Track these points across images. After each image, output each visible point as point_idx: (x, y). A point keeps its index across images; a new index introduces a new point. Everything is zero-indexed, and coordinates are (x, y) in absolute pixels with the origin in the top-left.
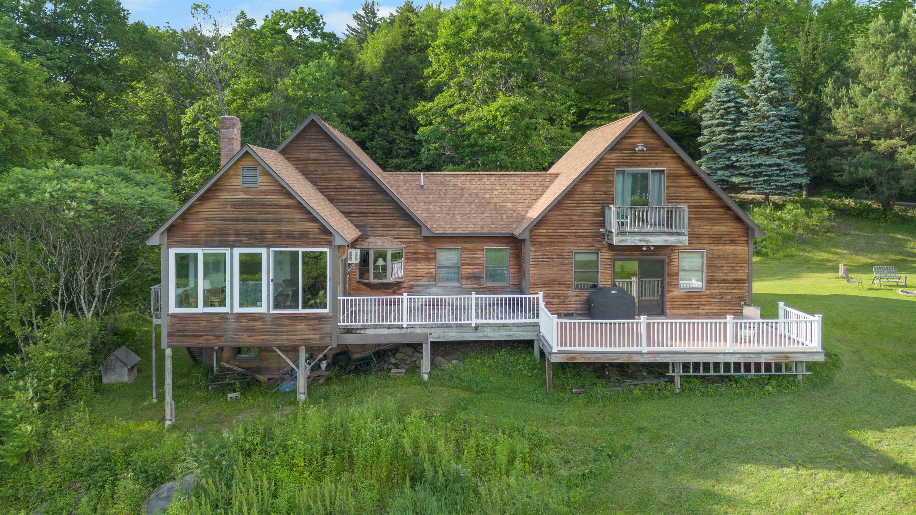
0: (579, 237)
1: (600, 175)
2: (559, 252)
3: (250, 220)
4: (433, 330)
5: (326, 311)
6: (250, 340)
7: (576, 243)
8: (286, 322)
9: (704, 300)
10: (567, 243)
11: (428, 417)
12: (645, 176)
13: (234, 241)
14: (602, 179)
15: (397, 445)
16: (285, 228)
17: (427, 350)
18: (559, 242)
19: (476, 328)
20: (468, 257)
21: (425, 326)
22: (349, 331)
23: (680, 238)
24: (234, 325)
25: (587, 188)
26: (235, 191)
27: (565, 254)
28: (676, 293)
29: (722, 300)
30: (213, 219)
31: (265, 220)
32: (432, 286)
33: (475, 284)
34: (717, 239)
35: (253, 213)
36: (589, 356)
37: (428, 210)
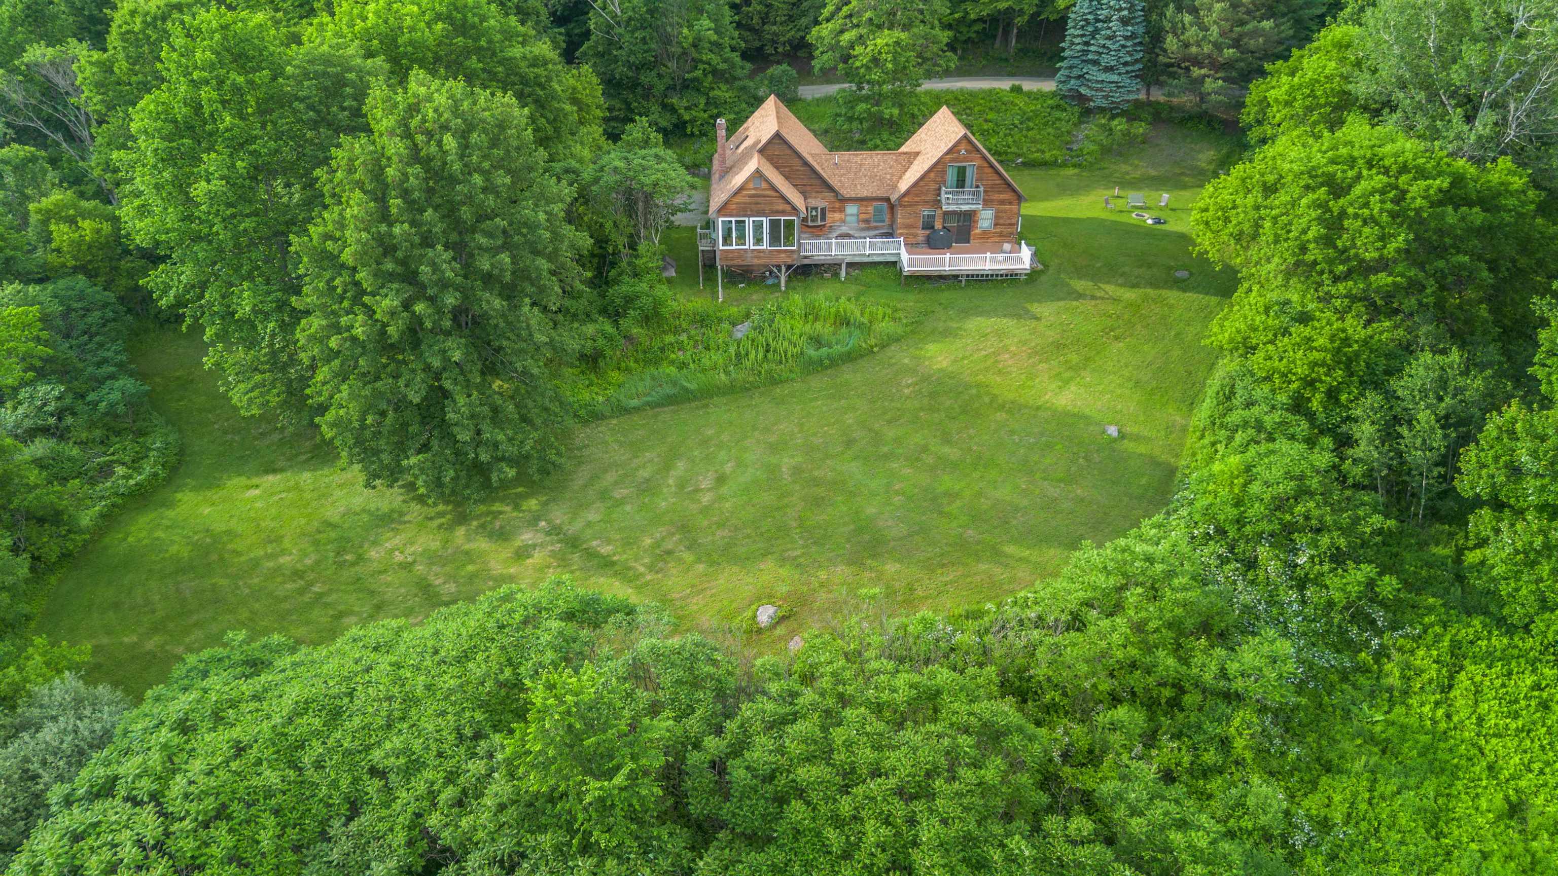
0: (926, 202)
1: (939, 168)
2: (915, 210)
3: (757, 204)
4: (847, 257)
5: (794, 247)
6: (758, 262)
7: (924, 205)
8: (775, 253)
9: (991, 235)
11: (849, 300)
12: (964, 168)
13: (750, 214)
14: (940, 170)
15: (838, 311)
16: (776, 208)
17: (844, 266)
18: (917, 204)
19: (869, 256)
20: (863, 209)
21: (843, 255)
22: (806, 257)
24: (750, 255)
25: (932, 175)
26: (750, 189)
27: (918, 211)
28: (976, 231)
29: (1001, 234)
30: (740, 204)
31: (765, 204)
32: (842, 226)
33: (867, 224)
34: (1002, 202)
35: (759, 200)
36: (920, 272)
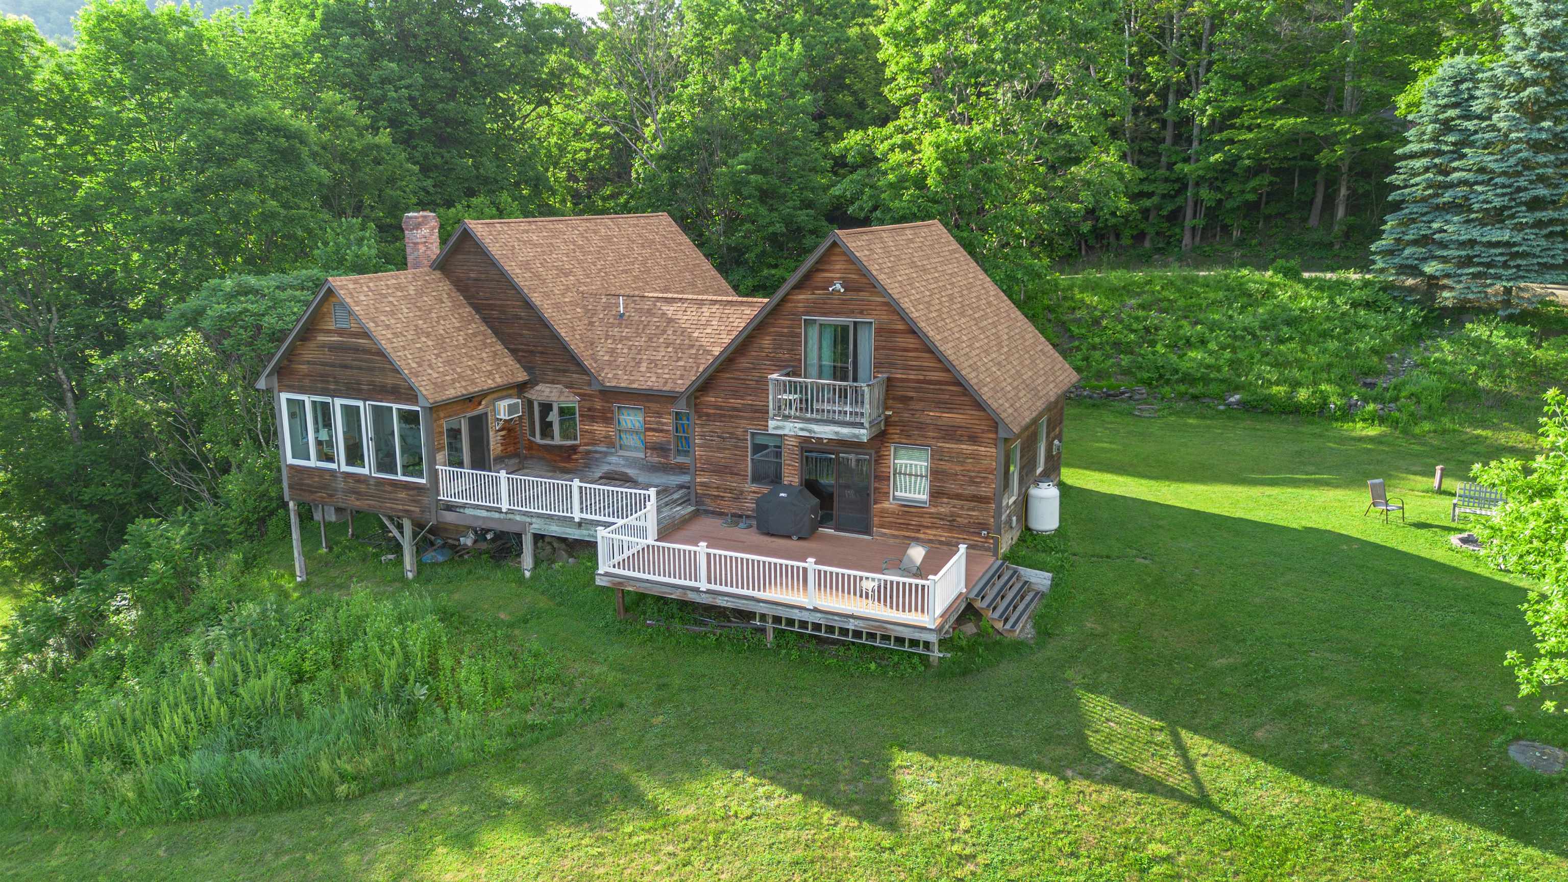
0: (756, 411)
2: (731, 430)
3: (346, 367)
4: (534, 520)
5: (423, 481)
6: (358, 503)
7: (752, 419)
8: (388, 488)
9: (927, 521)
10: (742, 418)
12: (845, 330)
13: (334, 390)
14: (786, 330)
16: (378, 380)
17: (528, 543)
18: (731, 417)
19: (580, 525)
20: (653, 420)
21: (525, 514)
22: (450, 507)
23: (856, 431)
24: (342, 485)
25: (766, 342)
26: (329, 332)
27: (739, 432)
28: (886, 505)
29: (952, 524)
30: (314, 363)
31: (360, 368)
32: (612, 454)
33: (663, 457)
35: (348, 358)
36: (638, 584)
37: (612, 352)
